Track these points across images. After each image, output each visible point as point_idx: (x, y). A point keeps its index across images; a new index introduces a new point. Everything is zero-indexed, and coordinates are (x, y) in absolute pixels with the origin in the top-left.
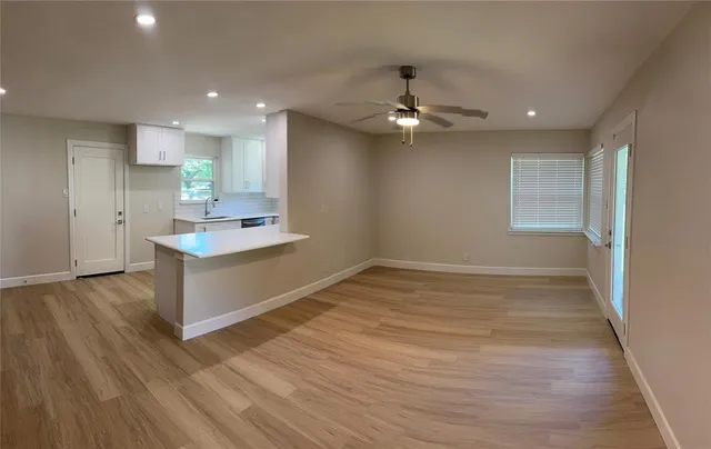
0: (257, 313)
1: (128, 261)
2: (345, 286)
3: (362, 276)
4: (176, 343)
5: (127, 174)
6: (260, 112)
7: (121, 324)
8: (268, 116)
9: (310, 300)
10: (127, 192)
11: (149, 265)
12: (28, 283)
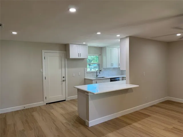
0: (118, 116)
1: (67, 96)
2: (154, 107)
3: (161, 104)
4: (87, 128)
5: (66, 62)
6: (118, 38)
7: (64, 121)
8: (121, 39)
9: (139, 112)
10: (66, 69)
11: (75, 97)
12: (26, 108)
